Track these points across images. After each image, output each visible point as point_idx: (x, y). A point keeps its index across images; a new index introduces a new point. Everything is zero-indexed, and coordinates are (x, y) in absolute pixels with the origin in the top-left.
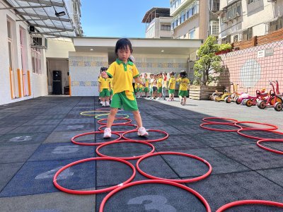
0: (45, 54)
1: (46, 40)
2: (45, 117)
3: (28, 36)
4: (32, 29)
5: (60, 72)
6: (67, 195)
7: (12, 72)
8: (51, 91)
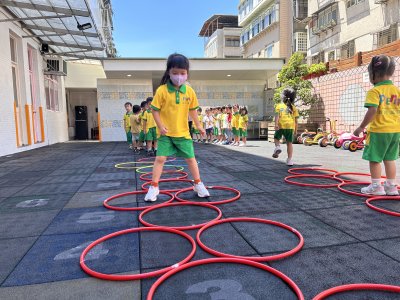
0: (64, 83)
1: (65, 63)
2: (65, 172)
3: (39, 57)
4: (45, 48)
5: (85, 109)
6: (100, 282)
7: (17, 109)
8: (73, 134)
